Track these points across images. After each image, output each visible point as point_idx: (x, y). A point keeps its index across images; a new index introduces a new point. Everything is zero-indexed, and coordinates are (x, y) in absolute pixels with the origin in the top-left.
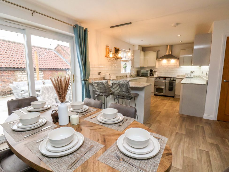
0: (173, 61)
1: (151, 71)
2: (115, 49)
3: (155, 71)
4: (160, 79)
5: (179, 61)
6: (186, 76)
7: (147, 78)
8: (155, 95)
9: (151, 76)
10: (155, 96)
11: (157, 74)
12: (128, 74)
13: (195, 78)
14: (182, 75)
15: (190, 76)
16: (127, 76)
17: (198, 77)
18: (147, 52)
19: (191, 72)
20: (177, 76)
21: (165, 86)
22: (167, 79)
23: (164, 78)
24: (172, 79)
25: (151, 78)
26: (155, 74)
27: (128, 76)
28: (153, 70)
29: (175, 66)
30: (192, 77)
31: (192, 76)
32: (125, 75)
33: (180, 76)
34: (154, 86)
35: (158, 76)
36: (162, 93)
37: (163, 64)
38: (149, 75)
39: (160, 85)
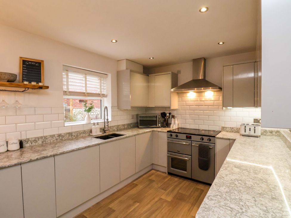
0: (210, 95)
1: (163, 115)
2: (25, 61)
3: (173, 117)
4: (177, 136)
5: (221, 94)
6: (243, 132)
7: (150, 133)
8: (170, 174)
9: (165, 127)
10: (170, 177)
11: (176, 122)
12: (93, 126)
13: (265, 135)
14: (233, 128)
15: (252, 133)
17: (274, 133)
18: (153, 75)
19: (254, 120)
20: (222, 129)
21: (191, 156)
22: (193, 138)
23: (187, 136)
24: (206, 139)
25: (159, 133)
26: (173, 122)
27: (96, 131)
28: (168, 115)
29: (212, 107)
30: (260, 136)
31: (258, 133)
32: (87, 128)
33: (227, 129)
34: (168, 151)
35: (180, 126)
36: (186, 172)
37: (188, 101)
38: (158, 124)
39: (179, 151)
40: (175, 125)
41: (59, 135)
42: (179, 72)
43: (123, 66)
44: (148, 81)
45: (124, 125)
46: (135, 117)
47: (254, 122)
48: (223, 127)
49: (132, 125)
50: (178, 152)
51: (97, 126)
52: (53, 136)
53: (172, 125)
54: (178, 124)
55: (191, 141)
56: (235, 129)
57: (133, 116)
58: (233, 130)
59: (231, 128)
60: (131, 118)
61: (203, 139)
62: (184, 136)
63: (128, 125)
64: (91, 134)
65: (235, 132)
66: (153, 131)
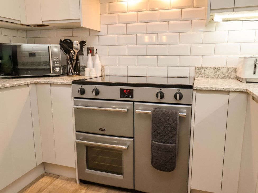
1: (66, 45)
3: (91, 51)
4: (97, 92)
6: (248, 74)
8: (84, 182)
9: (72, 75)
14: (219, 69)
20: (196, 73)
21: (133, 138)
22: (138, 93)
26: (90, 62)
33: (207, 72)
34: (77, 131)
36: (120, 177)
38: (54, 67)
39: (103, 130)
40: (94, 69)
48: (199, 68)
50: (102, 132)
53: (87, 71)
54: (102, 68)
55: (134, 102)
56: (224, 71)
58: (218, 73)
59: (215, 68)
61: (162, 96)
62: (115, 92)
65: (223, 78)
66: (36, 84)
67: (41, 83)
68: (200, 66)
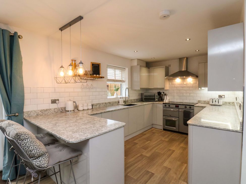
0: (190, 80)
1: (159, 93)
2: (93, 64)
3: (165, 95)
4: (169, 106)
5: (198, 80)
6: (211, 103)
7: (151, 105)
8: (164, 129)
9: (160, 101)
10: (165, 131)
11: (168, 98)
12: (120, 99)
13: (226, 105)
14: (205, 101)
15: (217, 103)
16: (119, 102)
17: (231, 104)
18: (153, 68)
19: (219, 96)
21: (179, 118)
22: (180, 107)
23: (176, 106)
24: (188, 107)
25: (158, 104)
26: (165, 98)
27: (121, 102)
28: (162, 93)
29: (192, 88)
30: (222, 105)
31: (221, 103)
32: (117, 100)
33: (202, 102)
34: (163, 116)
35: (170, 101)
36: (175, 128)
37: (176, 84)
38: (156, 99)
39: (171, 115)
40: (167, 100)
41: (105, 103)
42: (170, 66)
43: (135, 63)
44: (149, 72)
45: (134, 100)
46: (140, 95)
47: (219, 97)
48: (199, 101)
49: (138, 100)
50: (170, 116)
51: (122, 99)
52: (103, 103)
53: (165, 100)
54: (169, 99)
55: (179, 109)
56: (207, 102)
57: (139, 94)
58: (205, 102)
59: (204, 101)
60: (138, 95)
61: (186, 107)
62: (174, 106)
63: (137, 100)
64: (119, 104)
65: (207, 104)
66: (153, 103)
67: (154, 103)
68: (199, 100)
